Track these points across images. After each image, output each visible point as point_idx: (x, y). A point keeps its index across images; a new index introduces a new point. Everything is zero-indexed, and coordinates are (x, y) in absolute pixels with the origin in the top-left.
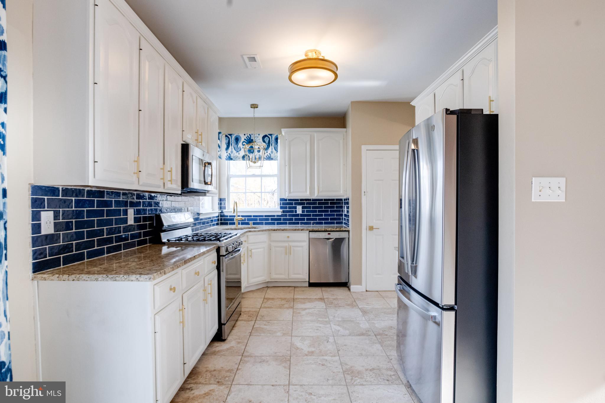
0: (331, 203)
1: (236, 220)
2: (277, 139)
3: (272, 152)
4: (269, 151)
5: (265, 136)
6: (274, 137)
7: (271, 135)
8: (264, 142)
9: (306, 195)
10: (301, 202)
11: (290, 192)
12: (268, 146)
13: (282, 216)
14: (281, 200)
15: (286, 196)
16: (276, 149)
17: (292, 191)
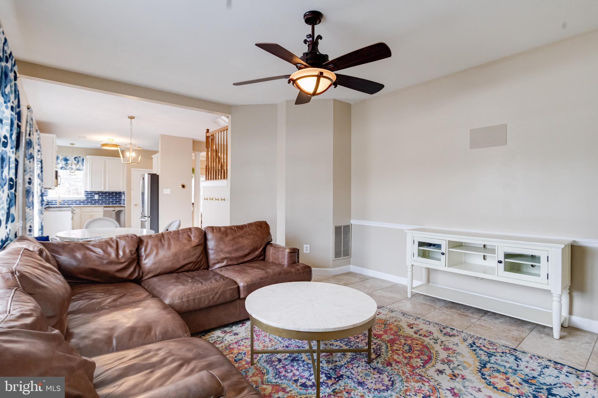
0: (115, 194)
1: (59, 202)
2: (83, 160)
3: (80, 166)
4: (78, 166)
5: (76, 157)
6: (81, 158)
7: (80, 157)
8: (75, 160)
9: (102, 189)
10: (98, 193)
11: (92, 188)
12: (78, 163)
13: (86, 200)
14: (86, 192)
15: (89, 190)
16: (83, 165)
17: (93, 187)
